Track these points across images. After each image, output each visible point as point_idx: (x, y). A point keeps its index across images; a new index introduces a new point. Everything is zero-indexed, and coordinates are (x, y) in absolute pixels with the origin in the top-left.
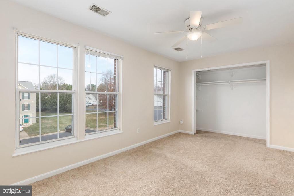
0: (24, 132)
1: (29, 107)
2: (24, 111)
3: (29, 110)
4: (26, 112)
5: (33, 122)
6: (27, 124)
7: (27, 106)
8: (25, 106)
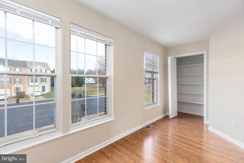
0: (42, 96)
1: (46, 80)
2: (42, 83)
3: (46, 82)
4: (43, 84)
5: (48, 91)
6: (44, 92)
7: (44, 79)
8: (43, 79)
